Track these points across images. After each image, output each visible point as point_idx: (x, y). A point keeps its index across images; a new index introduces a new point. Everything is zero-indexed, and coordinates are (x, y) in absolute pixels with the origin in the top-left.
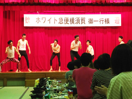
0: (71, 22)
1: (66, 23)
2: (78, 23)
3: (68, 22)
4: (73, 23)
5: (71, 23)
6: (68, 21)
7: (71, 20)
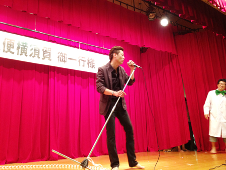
0: (20, 50)
1: (6, 50)
2: (36, 56)
3: (12, 50)
4: (24, 54)
5: (20, 53)
6: (13, 47)
7: (21, 47)
